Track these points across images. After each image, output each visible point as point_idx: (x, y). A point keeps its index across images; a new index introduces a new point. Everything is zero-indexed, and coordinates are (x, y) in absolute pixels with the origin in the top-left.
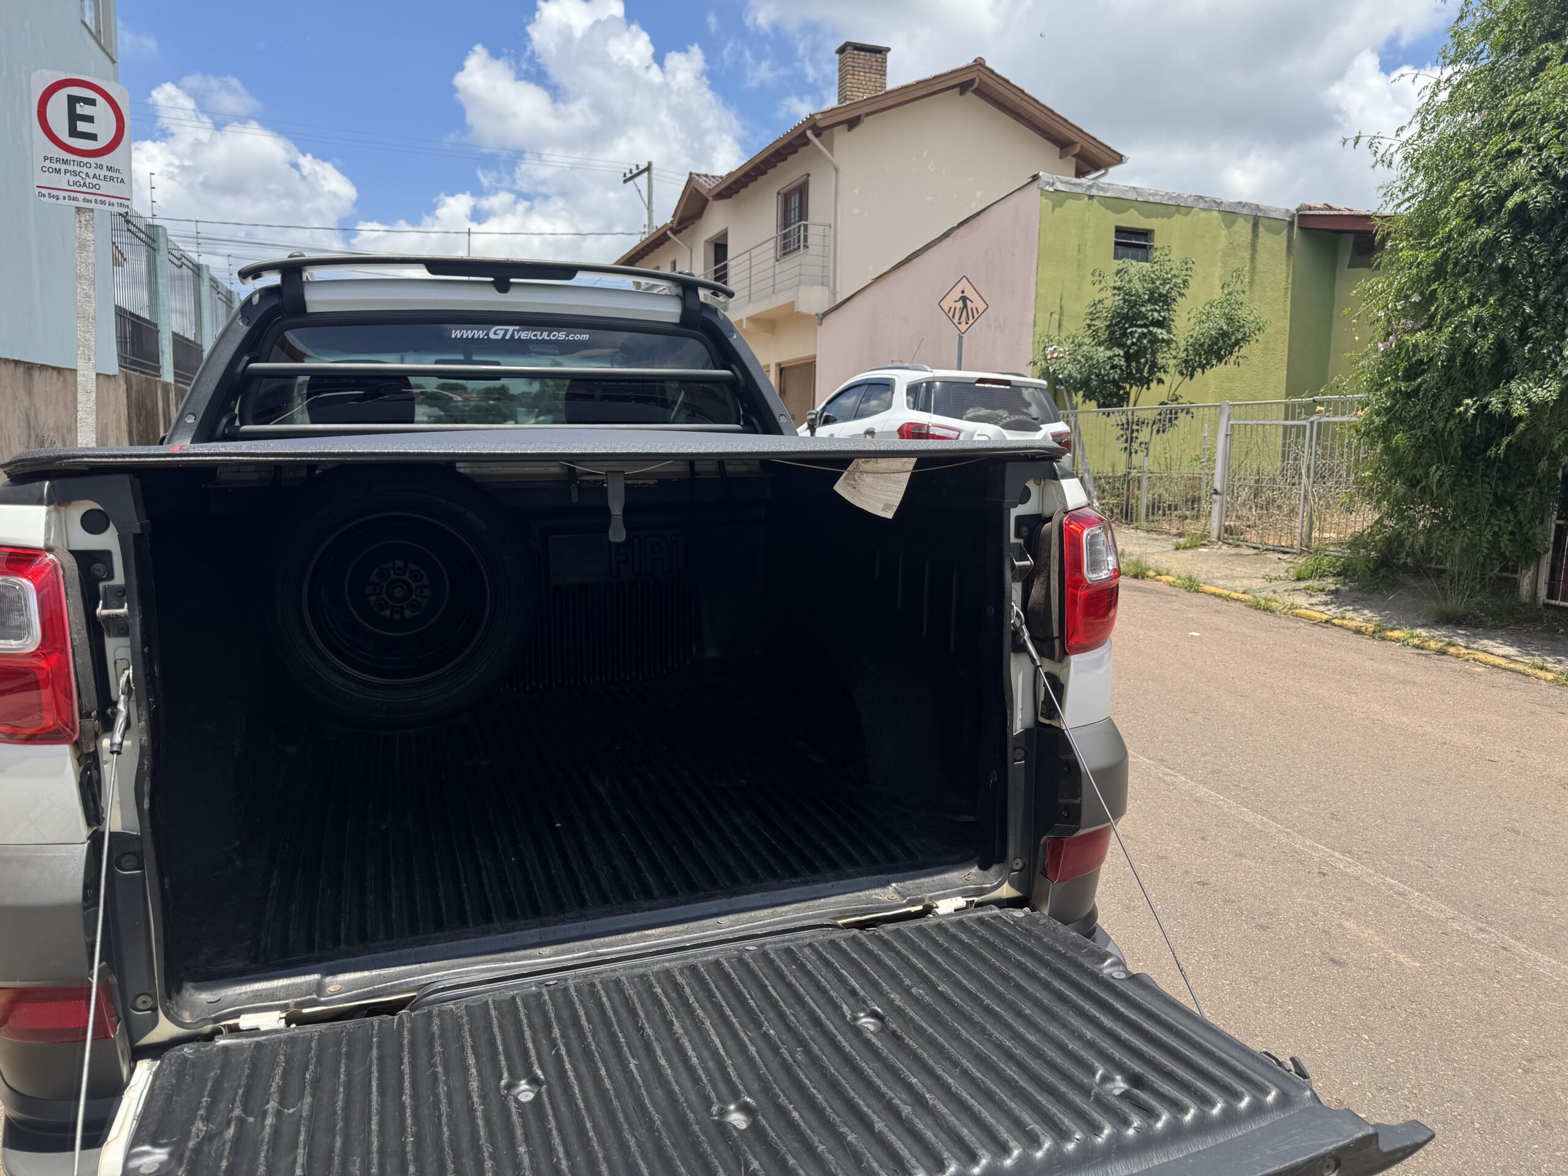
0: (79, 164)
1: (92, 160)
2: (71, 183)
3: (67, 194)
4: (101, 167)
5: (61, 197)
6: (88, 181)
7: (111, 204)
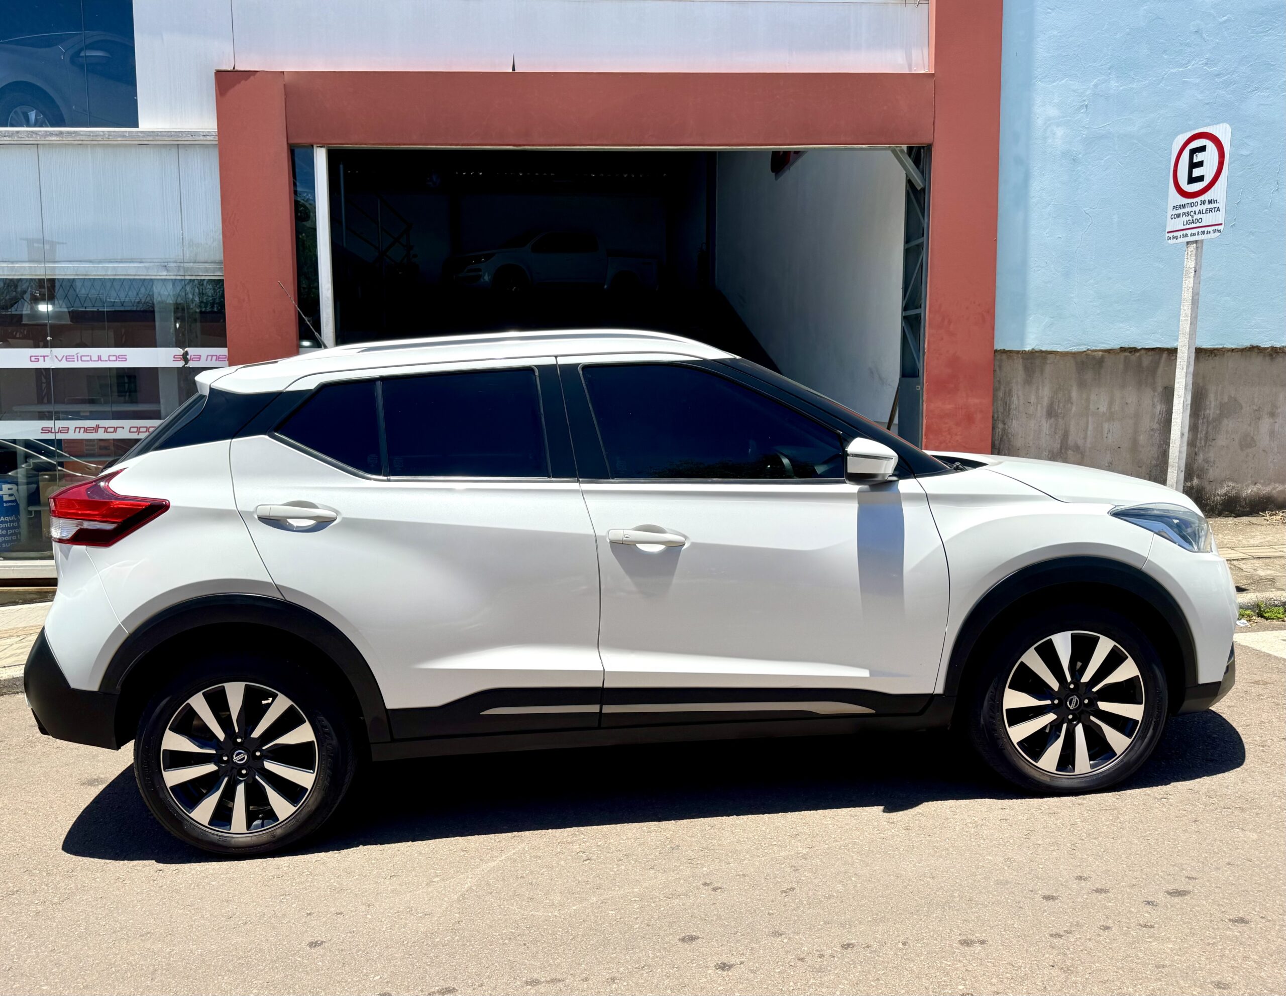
0: (1192, 205)
1: (1198, 199)
2: (1185, 223)
3: (1181, 233)
4: (1203, 202)
5: (1179, 237)
6: (1195, 217)
7: (1208, 233)
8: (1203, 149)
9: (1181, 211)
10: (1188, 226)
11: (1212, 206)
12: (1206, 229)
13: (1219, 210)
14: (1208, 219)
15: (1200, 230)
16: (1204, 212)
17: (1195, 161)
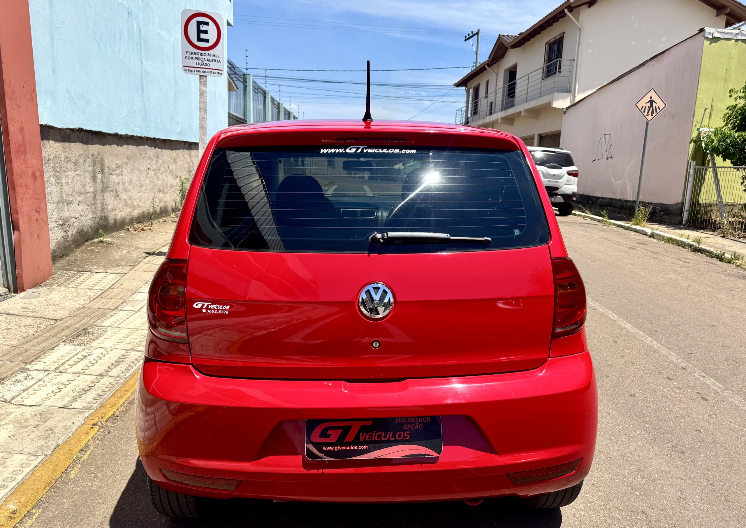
0: (201, 54)
1: (207, 52)
2: (198, 64)
3: (195, 69)
4: (210, 55)
5: (193, 71)
6: (205, 62)
7: (214, 73)
8: (207, 24)
9: (194, 56)
10: (199, 66)
11: (214, 58)
12: (213, 71)
13: (220, 62)
14: (213, 65)
15: (209, 70)
16: (211, 60)
17: (202, 28)
